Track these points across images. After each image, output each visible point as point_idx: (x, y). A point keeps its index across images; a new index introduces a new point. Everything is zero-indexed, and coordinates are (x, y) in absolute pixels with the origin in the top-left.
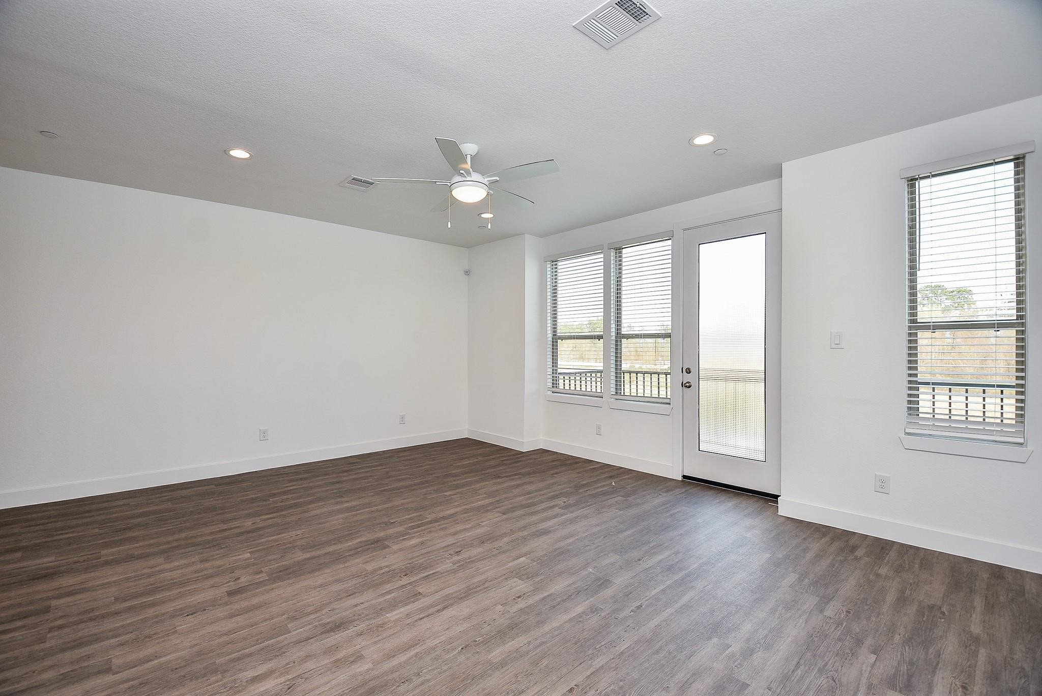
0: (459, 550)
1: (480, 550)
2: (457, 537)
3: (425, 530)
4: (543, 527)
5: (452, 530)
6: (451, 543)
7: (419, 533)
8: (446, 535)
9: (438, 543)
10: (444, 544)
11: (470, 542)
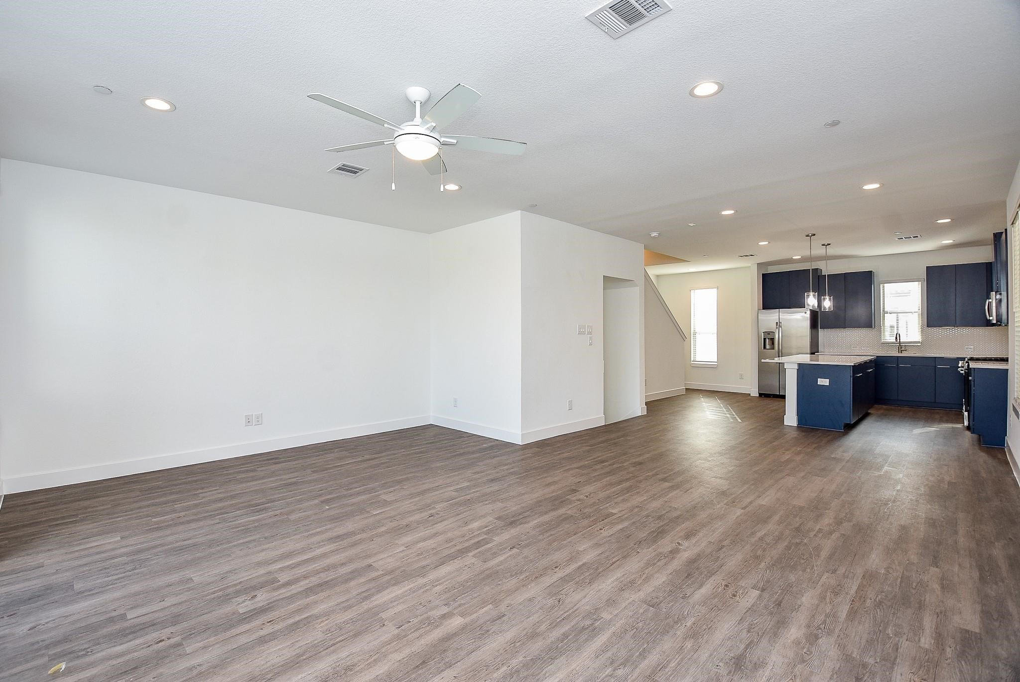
0: (430, 518)
1: (411, 519)
2: (433, 531)
3: (470, 539)
4: (335, 545)
5: (440, 538)
6: (439, 524)
7: (474, 534)
8: (444, 532)
9: (451, 524)
10: (445, 523)
11: (419, 525)
